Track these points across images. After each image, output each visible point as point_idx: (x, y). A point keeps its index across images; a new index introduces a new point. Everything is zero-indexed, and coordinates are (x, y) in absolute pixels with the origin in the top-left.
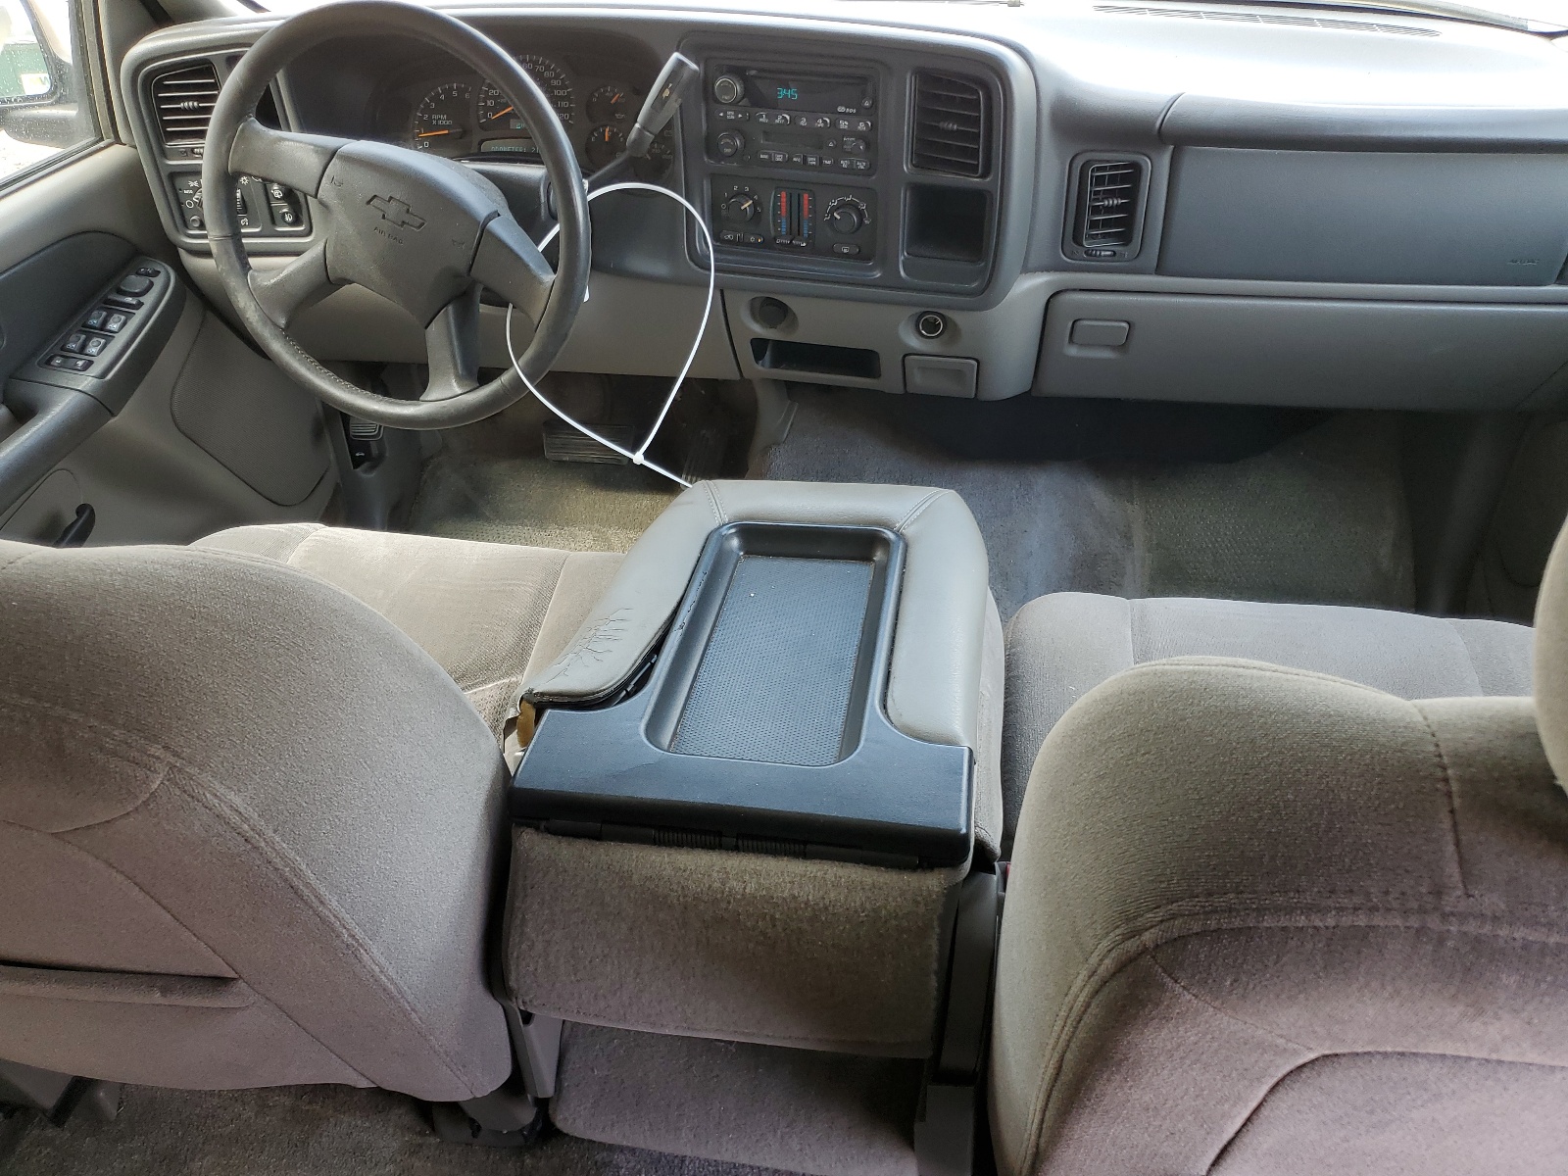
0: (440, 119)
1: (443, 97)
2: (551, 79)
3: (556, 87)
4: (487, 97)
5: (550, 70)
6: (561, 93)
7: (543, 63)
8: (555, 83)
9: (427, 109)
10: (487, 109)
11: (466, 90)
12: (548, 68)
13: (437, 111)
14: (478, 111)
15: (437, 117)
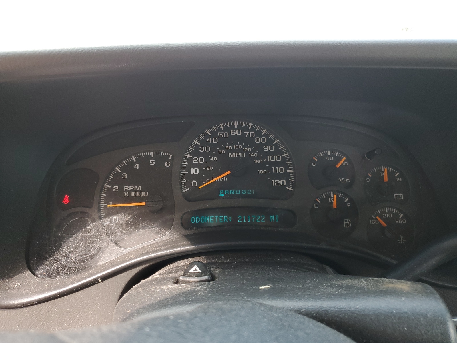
0: (133, 190)
1: (137, 166)
2: (262, 144)
3: (270, 153)
4: (191, 164)
5: (261, 136)
6: (276, 158)
7: (253, 129)
8: (268, 148)
9: (118, 180)
10: (189, 177)
11: (166, 158)
12: (259, 134)
13: (128, 182)
14: (180, 179)
15: (129, 188)
